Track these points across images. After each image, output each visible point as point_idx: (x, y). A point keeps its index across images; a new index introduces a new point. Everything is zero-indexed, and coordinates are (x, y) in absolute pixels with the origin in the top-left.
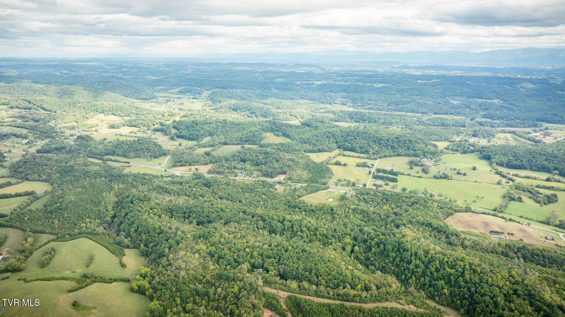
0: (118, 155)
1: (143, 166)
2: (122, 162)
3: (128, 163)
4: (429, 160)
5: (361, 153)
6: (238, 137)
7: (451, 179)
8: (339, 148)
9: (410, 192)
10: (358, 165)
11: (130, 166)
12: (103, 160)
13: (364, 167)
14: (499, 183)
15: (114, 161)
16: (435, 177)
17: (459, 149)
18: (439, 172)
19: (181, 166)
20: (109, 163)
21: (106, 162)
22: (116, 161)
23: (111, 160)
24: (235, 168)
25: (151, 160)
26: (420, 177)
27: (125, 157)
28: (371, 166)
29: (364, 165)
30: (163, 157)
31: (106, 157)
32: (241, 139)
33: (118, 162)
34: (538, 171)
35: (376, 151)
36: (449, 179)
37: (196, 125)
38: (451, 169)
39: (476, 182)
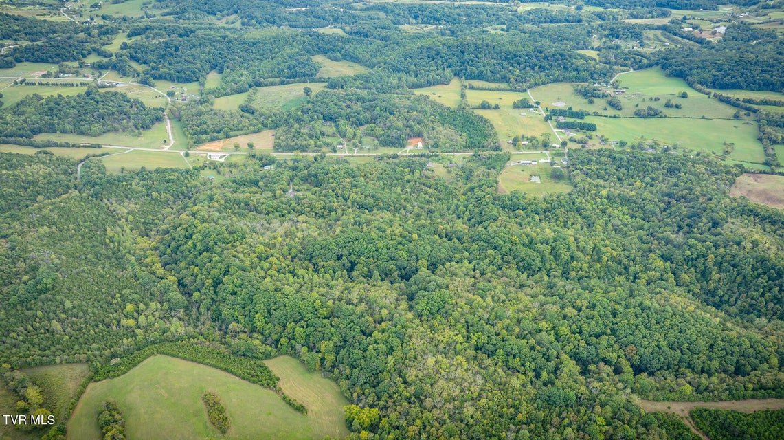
0: (64, 132)
1: (132, 149)
2: (83, 146)
3: (99, 147)
4: (604, 85)
5: (495, 81)
6: (273, 69)
7: (665, 117)
8: (457, 74)
9: (633, 147)
10: (516, 106)
11: (107, 154)
12: (37, 147)
13: (525, 107)
14: (736, 117)
15: (62, 146)
16: (638, 115)
17: (629, 62)
18: (637, 106)
19: (211, 140)
20: (57, 152)
21: (48, 149)
22: (67, 145)
23: (55, 145)
24: (323, 135)
25: (140, 134)
26: (615, 117)
27: (82, 133)
28: (535, 105)
29: (524, 105)
30: (157, 124)
31: (38, 139)
32: (280, 72)
33: (74, 146)
34: (759, 90)
35: (518, 76)
36: (661, 117)
37: (177, 49)
38: (651, 99)
39: (703, 118)
